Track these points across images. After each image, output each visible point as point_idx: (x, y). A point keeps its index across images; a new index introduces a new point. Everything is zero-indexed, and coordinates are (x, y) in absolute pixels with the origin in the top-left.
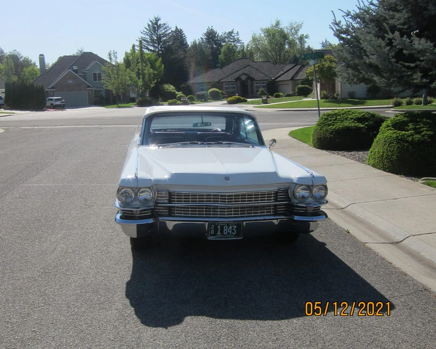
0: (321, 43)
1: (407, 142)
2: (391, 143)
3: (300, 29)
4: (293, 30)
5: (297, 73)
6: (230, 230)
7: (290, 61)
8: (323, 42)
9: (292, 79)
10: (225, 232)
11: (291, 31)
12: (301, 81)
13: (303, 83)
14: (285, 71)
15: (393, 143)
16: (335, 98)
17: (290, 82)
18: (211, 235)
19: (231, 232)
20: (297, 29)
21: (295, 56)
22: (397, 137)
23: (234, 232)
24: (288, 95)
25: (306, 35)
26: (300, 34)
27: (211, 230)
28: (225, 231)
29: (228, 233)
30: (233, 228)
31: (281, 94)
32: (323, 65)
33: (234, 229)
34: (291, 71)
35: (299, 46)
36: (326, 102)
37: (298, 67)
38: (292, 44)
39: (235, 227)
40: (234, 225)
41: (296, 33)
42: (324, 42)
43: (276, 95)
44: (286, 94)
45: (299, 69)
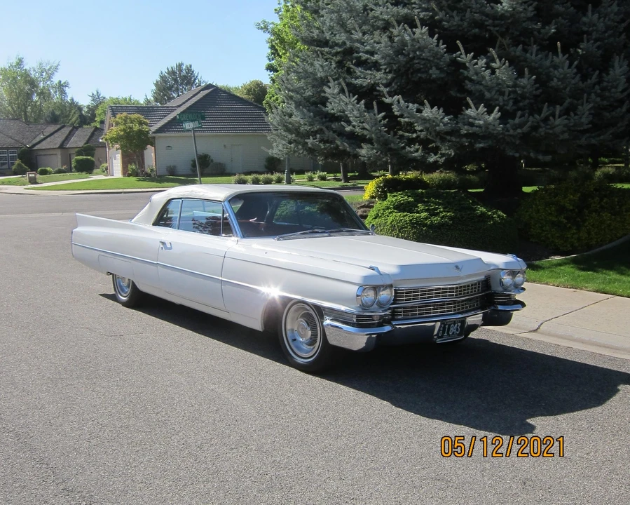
0: (91, 95)
1: (426, 225)
2: (402, 228)
3: (56, 73)
4: (44, 74)
5: (67, 138)
7: (46, 120)
8: (93, 94)
9: (61, 147)
10: (451, 332)
11: (42, 75)
12: (77, 150)
13: (79, 153)
14: (47, 134)
15: (406, 228)
16: (149, 175)
17: (59, 152)
18: (439, 337)
19: (456, 331)
20: (50, 72)
21: (53, 113)
22: (411, 220)
24: (60, 172)
25: (65, 83)
26: (56, 79)
27: (440, 331)
31: (48, 169)
32: (130, 128)
33: (458, 328)
34: (56, 135)
35: (56, 97)
36: (140, 180)
37: (66, 130)
38: (44, 95)
39: (460, 324)
41: (49, 78)
42: (95, 93)
43: (42, 170)
44: (57, 169)
45: (70, 132)
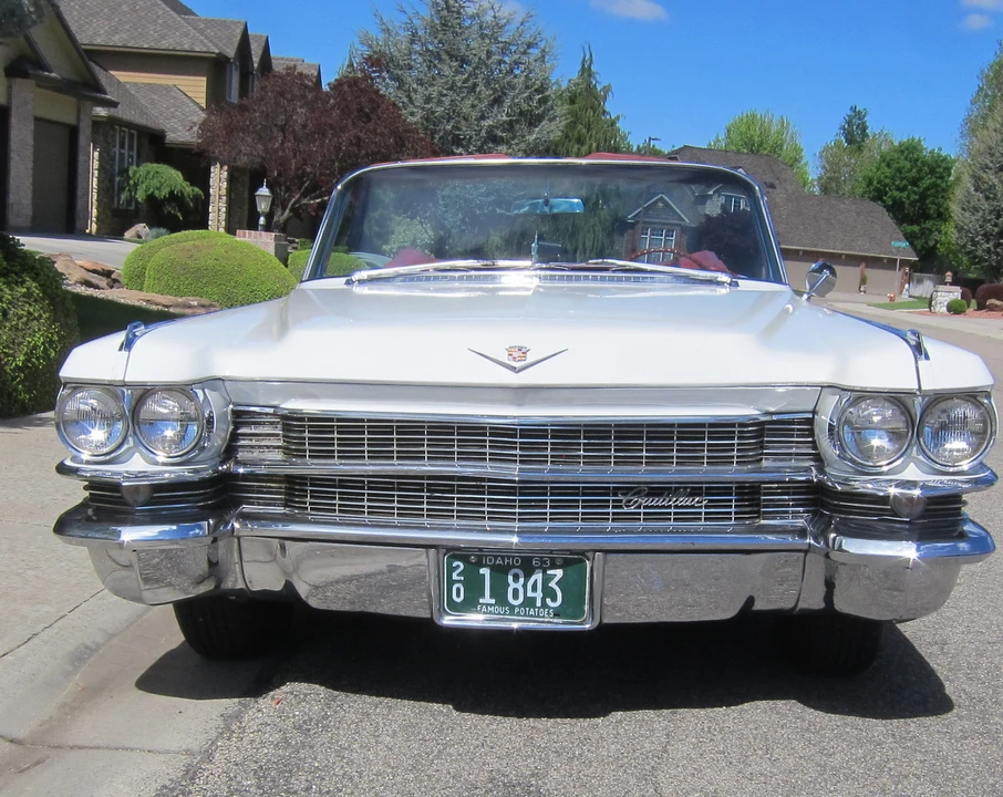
6: (534, 588)
10: (516, 596)
18: (454, 607)
19: (539, 595)
23: (554, 599)
27: (451, 582)
28: (516, 592)
29: (529, 602)
30: (547, 580)
33: (552, 584)
39: (559, 573)
40: (554, 566)
